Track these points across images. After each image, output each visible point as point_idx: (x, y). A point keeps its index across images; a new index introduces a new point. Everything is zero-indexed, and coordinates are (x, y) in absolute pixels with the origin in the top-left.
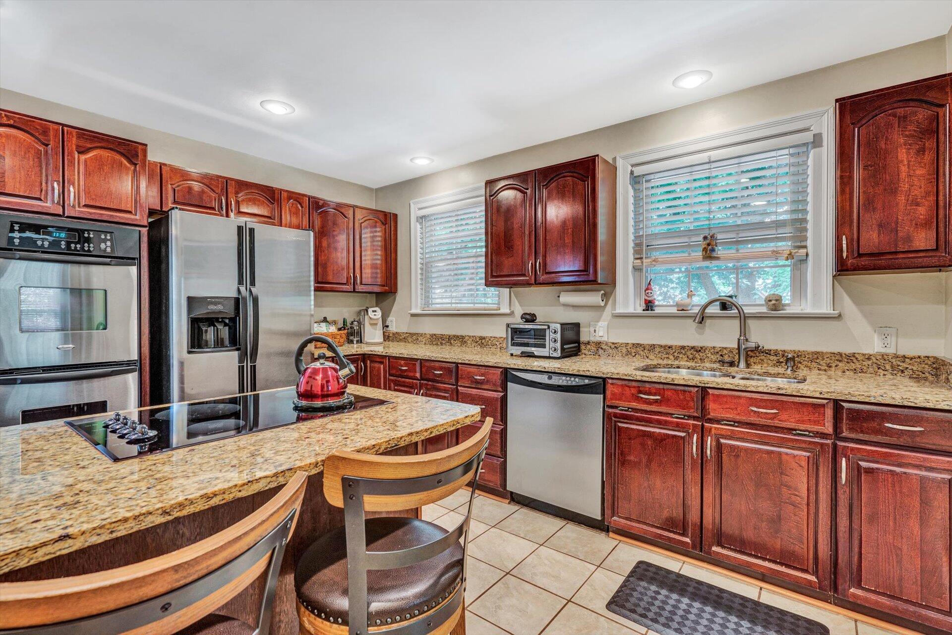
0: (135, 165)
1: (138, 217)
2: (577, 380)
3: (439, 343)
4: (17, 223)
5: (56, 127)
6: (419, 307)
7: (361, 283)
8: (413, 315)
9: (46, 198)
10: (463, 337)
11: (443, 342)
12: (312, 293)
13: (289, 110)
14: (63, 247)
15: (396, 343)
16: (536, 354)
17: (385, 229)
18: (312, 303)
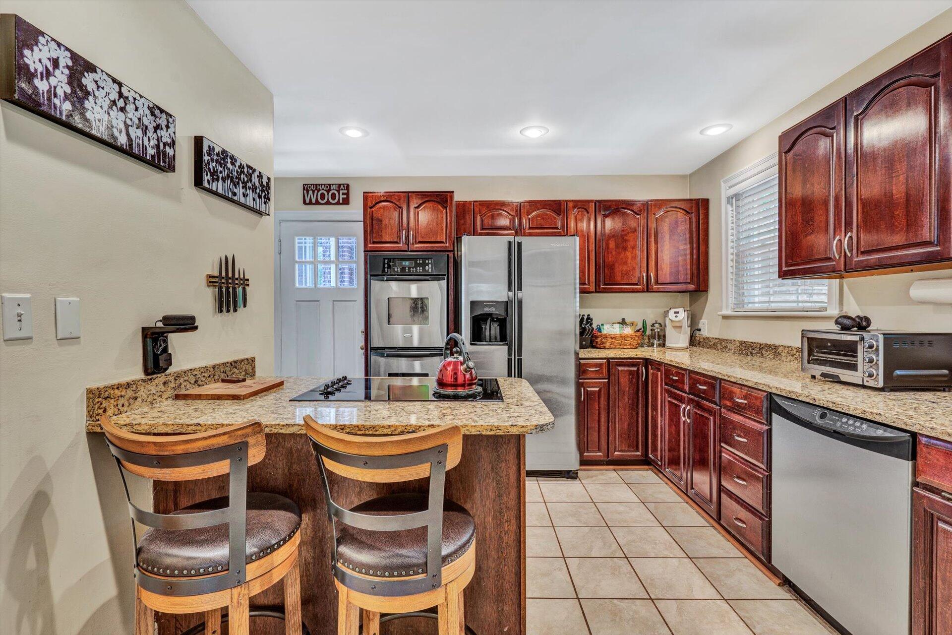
0: (446, 208)
1: (447, 245)
2: (865, 426)
3: (749, 354)
4: (386, 259)
5: (404, 194)
6: (730, 308)
7: (657, 283)
8: (725, 317)
9: (400, 241)
10: (776, 347)
11: (754, 352)
12: (578, 295)
13: (543, 132)
14: (407, 271)
15: (705, 350)
16: (843, 378)
17: (690, 219)
18: (578, 304)
